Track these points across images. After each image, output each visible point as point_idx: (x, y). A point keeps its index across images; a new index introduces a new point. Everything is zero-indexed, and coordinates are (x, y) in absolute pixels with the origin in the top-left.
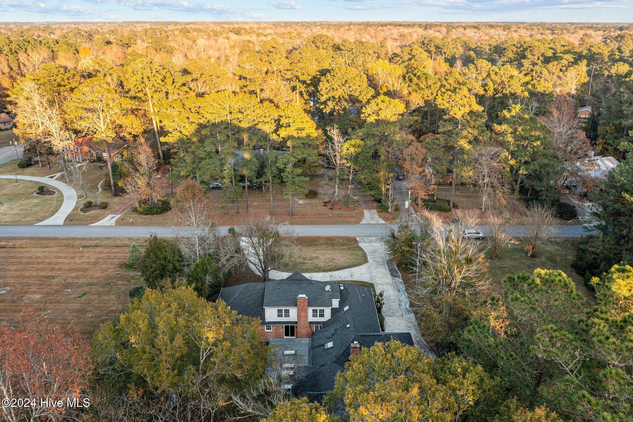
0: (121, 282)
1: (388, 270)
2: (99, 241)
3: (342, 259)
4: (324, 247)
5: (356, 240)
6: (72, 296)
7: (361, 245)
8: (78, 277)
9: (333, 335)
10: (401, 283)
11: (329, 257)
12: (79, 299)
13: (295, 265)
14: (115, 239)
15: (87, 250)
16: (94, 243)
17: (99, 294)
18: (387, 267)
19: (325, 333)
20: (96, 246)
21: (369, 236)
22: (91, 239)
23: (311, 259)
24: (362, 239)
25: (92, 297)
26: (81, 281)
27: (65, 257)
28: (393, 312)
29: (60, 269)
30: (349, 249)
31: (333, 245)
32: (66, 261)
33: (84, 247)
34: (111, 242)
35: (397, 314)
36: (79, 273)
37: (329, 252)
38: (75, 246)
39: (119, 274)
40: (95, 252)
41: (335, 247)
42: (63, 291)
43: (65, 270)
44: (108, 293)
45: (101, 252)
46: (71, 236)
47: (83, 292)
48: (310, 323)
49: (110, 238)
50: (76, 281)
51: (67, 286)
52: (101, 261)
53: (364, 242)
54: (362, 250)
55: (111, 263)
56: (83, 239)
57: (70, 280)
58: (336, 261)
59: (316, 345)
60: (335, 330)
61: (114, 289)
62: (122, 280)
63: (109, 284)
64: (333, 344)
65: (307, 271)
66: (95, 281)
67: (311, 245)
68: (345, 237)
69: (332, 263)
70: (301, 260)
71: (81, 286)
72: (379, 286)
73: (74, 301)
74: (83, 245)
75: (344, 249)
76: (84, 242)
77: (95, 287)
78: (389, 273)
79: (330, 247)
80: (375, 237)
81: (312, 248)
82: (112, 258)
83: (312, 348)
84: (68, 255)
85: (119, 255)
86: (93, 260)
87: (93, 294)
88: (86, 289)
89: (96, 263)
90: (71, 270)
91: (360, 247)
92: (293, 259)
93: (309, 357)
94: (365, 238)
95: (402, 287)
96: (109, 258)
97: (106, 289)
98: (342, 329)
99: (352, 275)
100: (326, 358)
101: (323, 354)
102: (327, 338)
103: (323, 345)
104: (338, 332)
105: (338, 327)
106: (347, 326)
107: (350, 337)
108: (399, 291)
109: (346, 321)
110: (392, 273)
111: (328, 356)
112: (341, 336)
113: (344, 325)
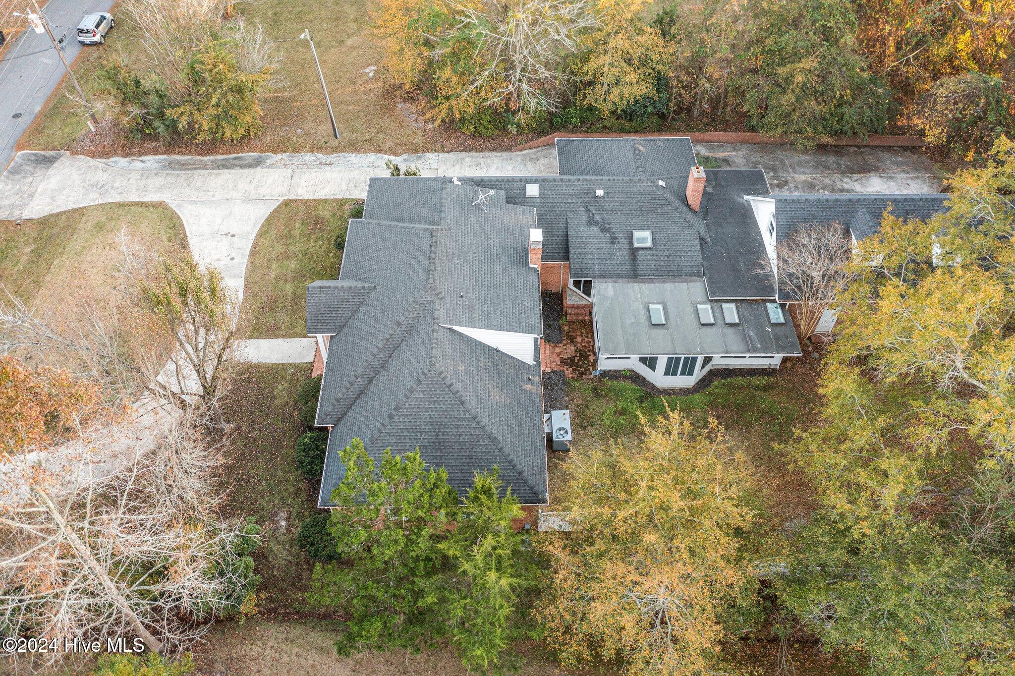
18: (203, 172)
72: (301, 191)
95: (311, 157)
98: (595, 209)
99: (226, 235)
100: (681, 246)
101: (666, 253)
102: (613, 242)
103: (634, 252)
104: (603, 219)
105: (584, 218)
106: (597, 195)
107: (642, 191)
108: (326, 164)
109: (576, 196)
110: (242, 167)
111: (679, 242)
112: (619, 214)
113: (586, 203)
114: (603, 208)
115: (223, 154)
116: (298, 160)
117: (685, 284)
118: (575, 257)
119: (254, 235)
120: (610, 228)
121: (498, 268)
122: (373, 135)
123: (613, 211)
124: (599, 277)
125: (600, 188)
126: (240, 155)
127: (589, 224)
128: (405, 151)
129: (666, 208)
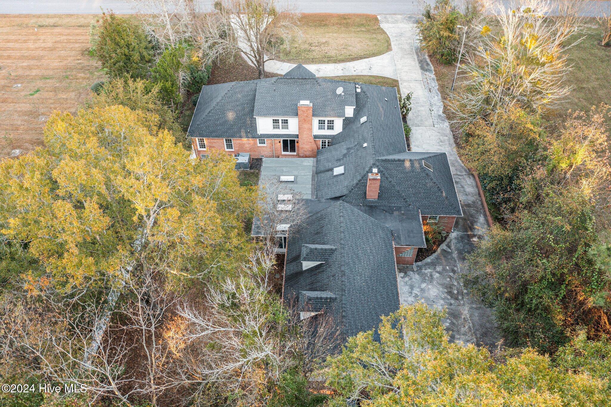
0: (82, 75)
1: (417, 62)
2: (58, 19)
3: (358, 45)
4: (335, 27)
5: (376, 19)
6: (23, 93)
7: (384, 26)
8: (30, 68)
9: (345, 155)
10: (433, 79)
11: (342, 42)
12: (31, 97)
13: (299, 54)
14: (77, 16)
15: (43, 30)
16: (52, 21)
17: (55, 90)
18: (416, 57)
19: (334, 153)
20: (55, 26)
21: (394, 14)
22: (48, 16)
23: (320, 45)
24: (385, 17)
25: (46, 95)
26: (34, 72)
27: (16, 41)
28: (422, 120)
29: (9, 57)
30: (368, 31)
31: (347, 25)
32: (17, 45)
33: (40, 26)
34: (73, 21)
35: (426, 123)
36: (32, 62)
37: (343, 35)
38: (29, 25)
39: (80, 64)
40: (52, 34)
41: (350, 29)
42: (12, 86)
43: (15, 59)
44: (66, 89)
45: (61, 34)
46: (25, 12)
47: (36, 88)
48: (316, 137)
49: (70, 16)
50: (28, 73)
51: (18, 79)
52: (59, 45)
53: (387, 22)
54: (384, 32)
55: (71, 49)
56: (39, 16)
57: (20, 72)
58: (351, 48)
59: (322, 169)
60: (348, 149)
61: (73, 85)
62: (84, 72)
63: (67, 77)
64: (345, 170)
65: (313, 61)
66: (51, 73)
67: (320, 26)
68: (364, 15)
69: (345, 51)
70: (307, 46)
71: (34, 79)
72: (405, 84)
73: (25, 100)
74: (39, 24)
75: (361, 31)
76: (40, 19)
77: (51, 81)
78: (418, 66)
79: (343, 29)
80: (401, 14)
81: (321, 30)
82: (73, 42)
83: (317, 173)
84: (20, 37)
85: (82, 38)
86: (50, 45)
87: (47, 91)
88: (39, 84)
89: (52, 49)
90: (22, 58)
91: (382, 29)
92: (296, 45)
93: (312, 185)
94: (388, 16)
95: (435, 85)
96: (69, 42)
97: (64, 84)
98: (357, 148)
99: (370, 67)
100: (334, 188)
101: (331, 182)
102: (337, 160)
103: (331, 169)
104: (352, 153)
105: (351, 146)
106: (364, 144)
107: (367, 162)
108: (430, 90)
109: (363, 137)
110: (421, 66)
113: (359, 143)
114: (358, 151)
115: (430, 60)
116: (432, 81)
119: (371, 75)
120: (346, 157)
123: (356, 155)
124: (317, 160)
125: (367, 144)
126: (431, 65)
129: (359, 176)
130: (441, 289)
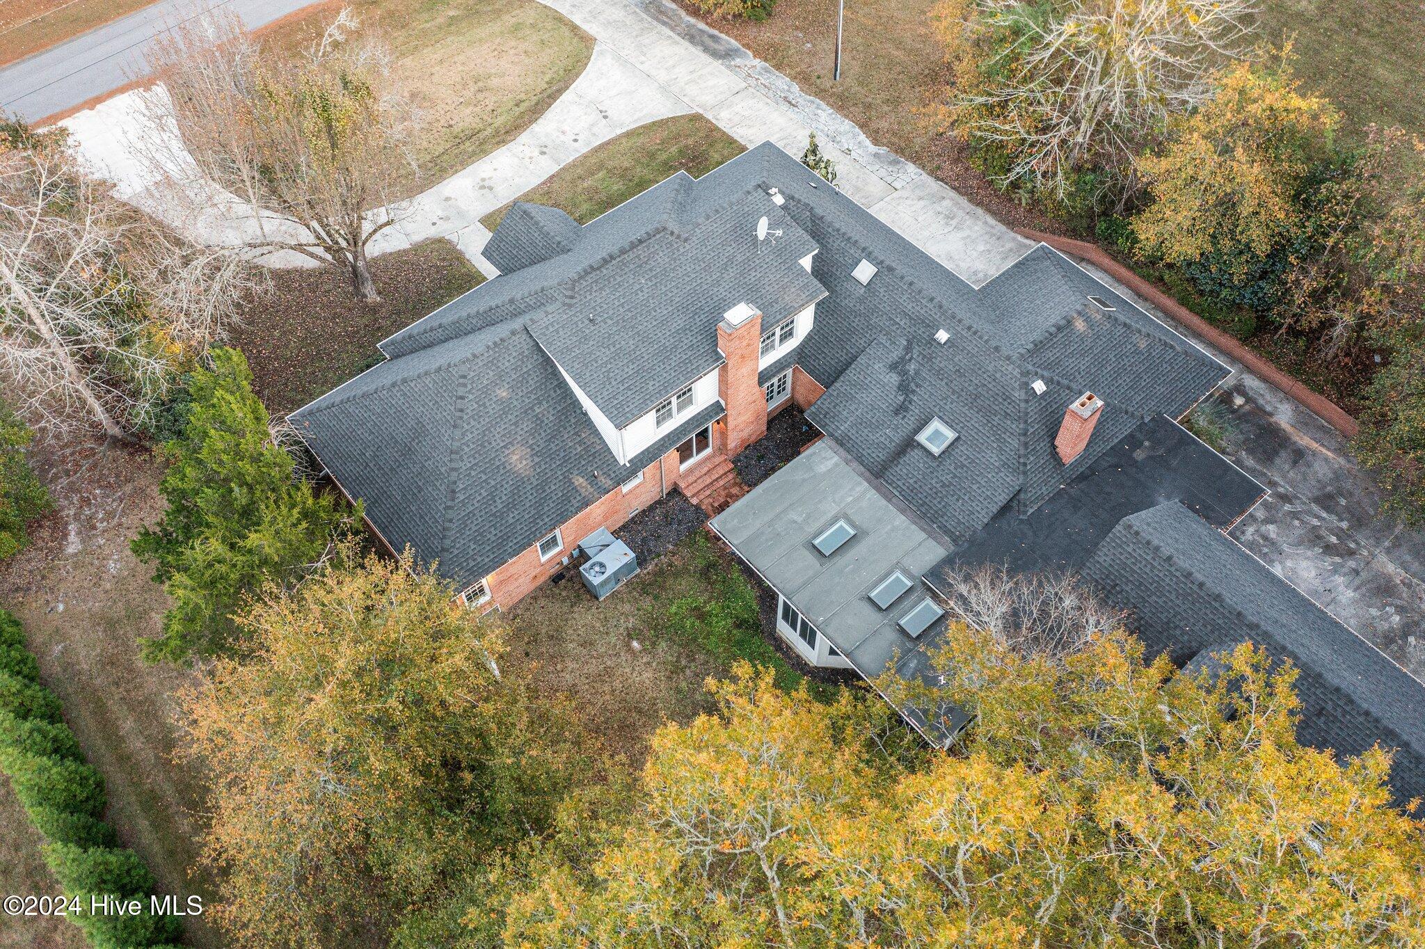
1: (686, 44)
3: (504, 63)
9: (904, 389)
10: (766, 70)
18: (667, 31)
19: (862, 397)
28: (858, 189)
30: (473, 12)
35: (873, 189)
41: (416, 26)
59: (878, 454)
64: (955, 429)
69: (491, 96)
75: (455, 19)
78: (697, 52)
83: (878, 474)
95: (785, 84)
98: (921, 353)
99: (601, 112)
100: (975, 487)
101: (946, 478)
102: (897, 412)
103: (910, 443)
104: (917, 373)
105: (895, 355)
106: (936, 336)
107: (998, 375)
108: (790, 103)
109: (911, 318)
110: (706, 49)
111: (979, 479)
112: (943, 383)
113: (914, 337)
114: (930, 359)
115: (707, 24)
116: (769, 78)
117: (923, 535)
118: (835, 394)
119: (624, 130)
120: (913, 392)
121: (679, 322)
122: (878, 101)
123: (939, 373)
124: (837, 440)
125: (947, 330)
126: (723, 36)
127: (893, 367)
128: (890, 145)
129: (1009, 422)
130: (1309, 553)
